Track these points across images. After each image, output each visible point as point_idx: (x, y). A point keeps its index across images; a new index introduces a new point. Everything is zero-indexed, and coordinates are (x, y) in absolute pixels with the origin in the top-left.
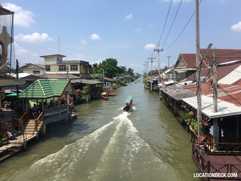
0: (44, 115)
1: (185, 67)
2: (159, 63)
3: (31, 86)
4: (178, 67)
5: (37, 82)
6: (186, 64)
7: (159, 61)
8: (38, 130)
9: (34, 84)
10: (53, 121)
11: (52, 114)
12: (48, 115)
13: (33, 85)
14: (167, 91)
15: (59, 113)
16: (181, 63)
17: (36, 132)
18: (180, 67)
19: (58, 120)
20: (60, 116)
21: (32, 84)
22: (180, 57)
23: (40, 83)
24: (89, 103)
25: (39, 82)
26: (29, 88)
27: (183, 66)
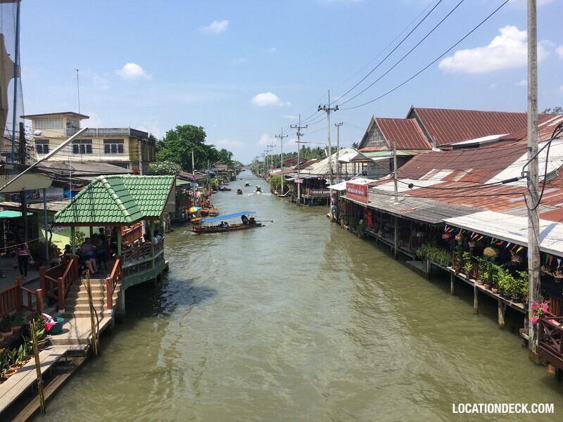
0: (123, 267)
1: (384, 148)
2: (329, 139)
3: (85, 193)
4: (366, 149)
5: (100, 181)
6: (388, 142)
7: (329, 134)
8: (114, 305)
9: (91, 188)
10: (140, 281)
11: (139, 262)
12: (130, 265)
13: (89, 189)
14: (369, 202)
15: (151, 259)
16: (376, 140)
17: (109, 311)
18: (373, 149)
19: (151, 278)
20: (154, 268)
21: (87, 187)
22: (373, 125)
23: (108, 186)
24: (169, 232)
25: (105, 181)
26: (79, 198)
27: (381, 145)
